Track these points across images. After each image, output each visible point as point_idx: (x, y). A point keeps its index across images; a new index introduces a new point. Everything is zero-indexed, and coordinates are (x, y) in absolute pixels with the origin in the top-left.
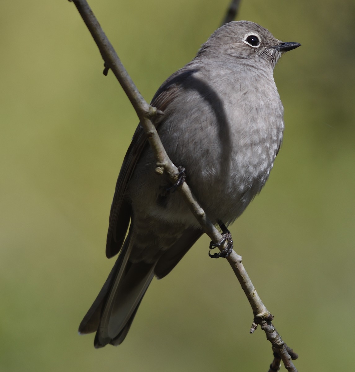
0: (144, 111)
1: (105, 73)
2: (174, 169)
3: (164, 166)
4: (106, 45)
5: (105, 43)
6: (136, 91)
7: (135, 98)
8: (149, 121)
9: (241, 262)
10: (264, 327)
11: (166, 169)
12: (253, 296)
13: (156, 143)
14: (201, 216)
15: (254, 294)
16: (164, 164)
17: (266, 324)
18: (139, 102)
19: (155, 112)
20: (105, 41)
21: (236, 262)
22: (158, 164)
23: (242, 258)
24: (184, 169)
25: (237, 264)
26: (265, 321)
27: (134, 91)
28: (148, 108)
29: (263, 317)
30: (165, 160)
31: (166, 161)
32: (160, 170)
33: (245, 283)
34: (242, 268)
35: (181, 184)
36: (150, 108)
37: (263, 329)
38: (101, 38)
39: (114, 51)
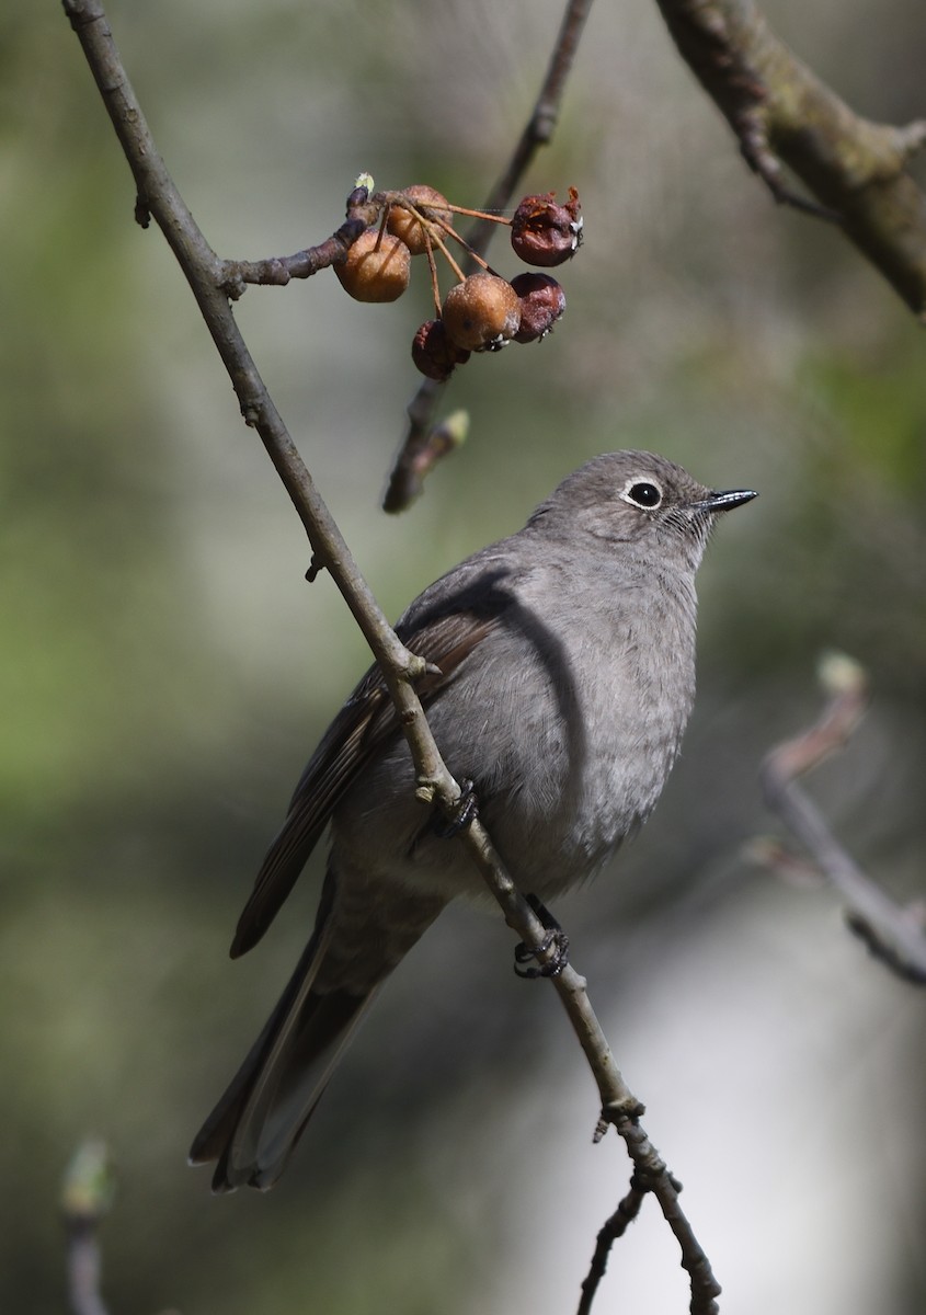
0: (399, 667)
1: (311, 576)
2: (454, 789)
3: (435, 785)
4: (321, 522)
6: (382, 623)
7: (381, 636)
8: (408, 686)
9: (583, 989)
10: (624, 1129)
11: (439, 791)
12: (605, 1064)
13: (421, 736)
14: (506, 893)
15: (606, 1058)
16: (434, 780)
17: (629, 1123)
18: (389, 646)
19: (422, 668)
20: (321, 511)
21: (573, 991)
22: (422, 779)
23: (588, 982)
24: (471, 785)
25: (575, 995)
26: (626, 1117)
28: (407, 659)
29: (623, 1108)
30: (437, 771)
31: (441, 775)
32: (426, 793)
33: (590, 1034)
34: (586, 1004)
35: (469, 820)
36: (411, 660)
37: (621, 1134)
38: (313, 507)
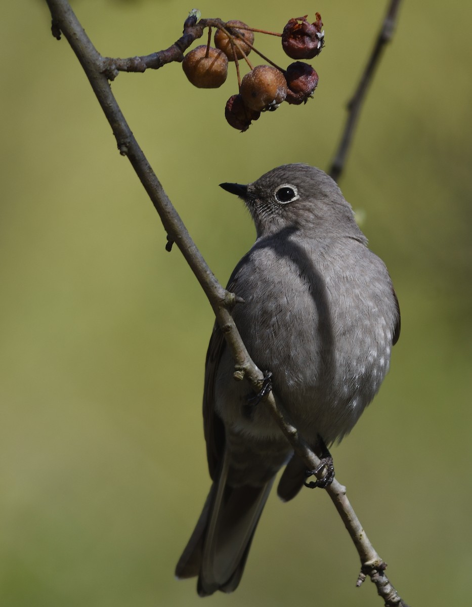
0: (219, 298)
1: (169, 248)
2: (258, 374)
3: (245, 370)
4: (169, 213)
5: (168, 209)
6: (208, 272)
7: (208, 280)
8: (225, 310)
9: (344, 494)
10: (375, 578)
11: (247, 373)
12: (360, 539)
13: (235, 340)
14: (293, 434)
15: (361, 535)
16: (244, 366)
17: (377, 575)
18: (213, 286)
19: (233, 299)
20: (169, 206)
21: (338, 495)
22: (237, 366)
23: (346, 489)
24: (271, 374)
25: (339, 497)
26: (375, 571)
27: (206, 272)
28: (224, 294)
29: (373, 565)
30: (246, 361)
31: (248, 363)
32: (240, 375)
33: (350, 521)
34: (346, 502)
35: (267, 393)
36: (226, 295)
37: (373, 581)
38: (164, 203)
39: (180, 220)
